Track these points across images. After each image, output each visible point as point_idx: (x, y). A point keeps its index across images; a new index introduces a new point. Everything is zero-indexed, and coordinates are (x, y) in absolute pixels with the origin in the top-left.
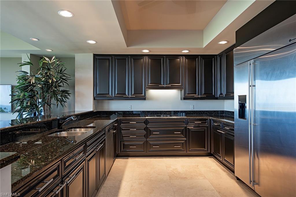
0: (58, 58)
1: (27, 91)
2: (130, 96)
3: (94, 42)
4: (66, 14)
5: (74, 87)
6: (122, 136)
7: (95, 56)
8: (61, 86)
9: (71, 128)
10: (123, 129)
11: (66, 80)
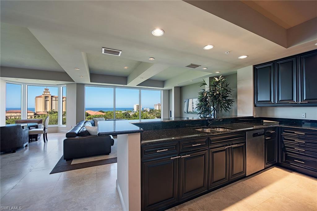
0: (224, 76)
1: (202, 102)
2: (300, 102)
3: (245, 57)
4: (209, 47)
5: (236, 96)
6: (284, 146)
7: (254, 67)
8: (228, 97)
9: (217, 127)
10: (285, 138)
11: (230, 92)
